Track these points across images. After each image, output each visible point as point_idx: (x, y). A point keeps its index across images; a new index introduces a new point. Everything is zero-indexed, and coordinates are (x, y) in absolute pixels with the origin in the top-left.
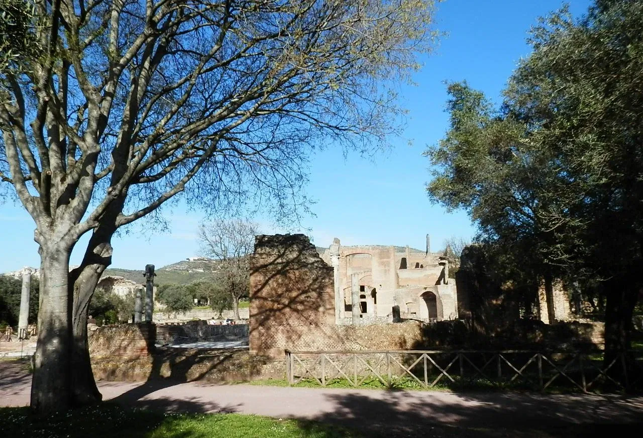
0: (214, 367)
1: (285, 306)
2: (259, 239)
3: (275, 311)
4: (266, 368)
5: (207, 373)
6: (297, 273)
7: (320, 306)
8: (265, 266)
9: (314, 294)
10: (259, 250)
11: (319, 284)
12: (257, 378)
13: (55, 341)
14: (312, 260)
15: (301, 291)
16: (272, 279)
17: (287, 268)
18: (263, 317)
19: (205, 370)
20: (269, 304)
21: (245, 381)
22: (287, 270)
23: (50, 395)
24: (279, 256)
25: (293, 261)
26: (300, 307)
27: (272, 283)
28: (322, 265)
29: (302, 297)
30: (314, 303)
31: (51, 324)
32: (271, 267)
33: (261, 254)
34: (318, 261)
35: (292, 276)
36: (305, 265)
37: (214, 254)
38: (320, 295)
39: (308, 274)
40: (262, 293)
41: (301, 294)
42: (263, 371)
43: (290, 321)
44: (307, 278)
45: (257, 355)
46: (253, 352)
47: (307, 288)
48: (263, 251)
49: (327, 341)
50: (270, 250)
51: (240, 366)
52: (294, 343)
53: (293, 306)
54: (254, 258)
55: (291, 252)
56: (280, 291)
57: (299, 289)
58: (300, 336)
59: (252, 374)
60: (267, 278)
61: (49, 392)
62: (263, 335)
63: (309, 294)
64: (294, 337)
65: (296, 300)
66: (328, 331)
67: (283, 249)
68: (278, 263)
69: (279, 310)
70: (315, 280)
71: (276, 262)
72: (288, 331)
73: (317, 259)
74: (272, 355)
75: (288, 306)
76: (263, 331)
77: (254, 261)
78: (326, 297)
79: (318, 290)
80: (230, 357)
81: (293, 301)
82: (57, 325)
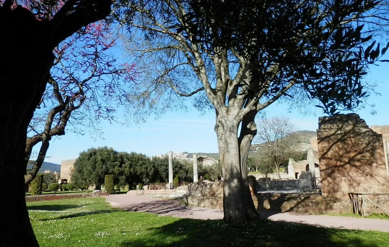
0: (298, 203)
1: (346, 163)
2: (321, 119)
3: (339, 166)
4: (336, 205)
5: (294, 207)
6: (353, 139)
7: (373, 162)
8: (328, 137)
9: (368, 154)
10: (323, 126)
11: (371, 147)
12: (330, 212)
13: (236, 181)
14: (364, 130)
15: (357, 153)
16: (335, 145)
17: (345, 137)
18: (329, 171)
19: (293, 206)
20: (333, 162)
21: (322, 213)
22: (345, 139)
23: (237, 212)
24: (338, 130)
25: (349, 132)
26: (357, 164)
27: (335, 148)
28: (372, 133)
29: (359, 157)
30: (368, 160)
31: (232, 170)
32: (332, 137)
33: (325, 129)
34: (369, 131)
35: (349, 142)
36: (359, 134)
37: (262, 139)
38: (372, 155)
39: (362, 140)
40: (328, 155)
41: (357, 155)
42: (334, 207)
43: (351, 174)
44: (360, 143)
45: (328, 196)
46: (325, 195)
47: (362, 150)
48: (326, 127)
49: (381, 187)
50: (331, 126)
51: (317, 203)
52: (354, 188)
53: (352, 163)
54: (320, 132)
55: (347, 126)
56: (341, 153)
57: (356, 151)
58: (359, 184)
59: (326, 209)
60: (330, 145)
61: (236, 211)
62: (331, 183)
63: (364, 154)
64: (355, 184)
65: (354, 159)
66: (382, 181)
67: (341, 124)
68: (338, 134)
69: (342, 166)
70: (367, 145)
71: (336, 133)
72: (349, 181)
73: (368, 130)
74: (338, 197)
75: (348, 163)
76: (330, 181)
77: (320, 133)
78: (377, 156)
79: (371, 151)
80: (309, 197)
81: (351, 160)
82: (235, 171)
